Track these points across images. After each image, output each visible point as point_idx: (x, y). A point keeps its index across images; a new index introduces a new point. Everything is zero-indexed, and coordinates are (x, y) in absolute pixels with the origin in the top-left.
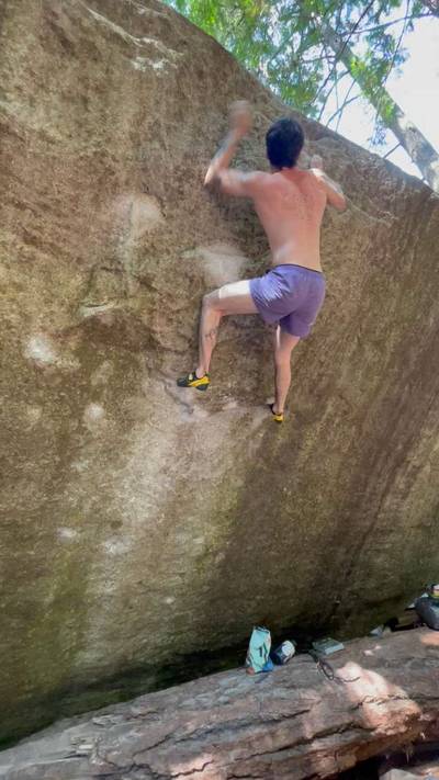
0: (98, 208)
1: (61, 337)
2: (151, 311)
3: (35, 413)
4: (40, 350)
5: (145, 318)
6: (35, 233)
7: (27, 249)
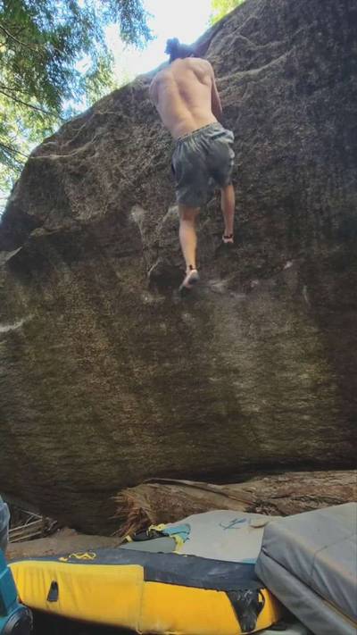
0: (125, 226)
1: (150, 289)
2: (169, 258)
3: (163, 326)
4: (148, 298)
5: (169, 262)
6: (118, 252)
7: (120, 260)
